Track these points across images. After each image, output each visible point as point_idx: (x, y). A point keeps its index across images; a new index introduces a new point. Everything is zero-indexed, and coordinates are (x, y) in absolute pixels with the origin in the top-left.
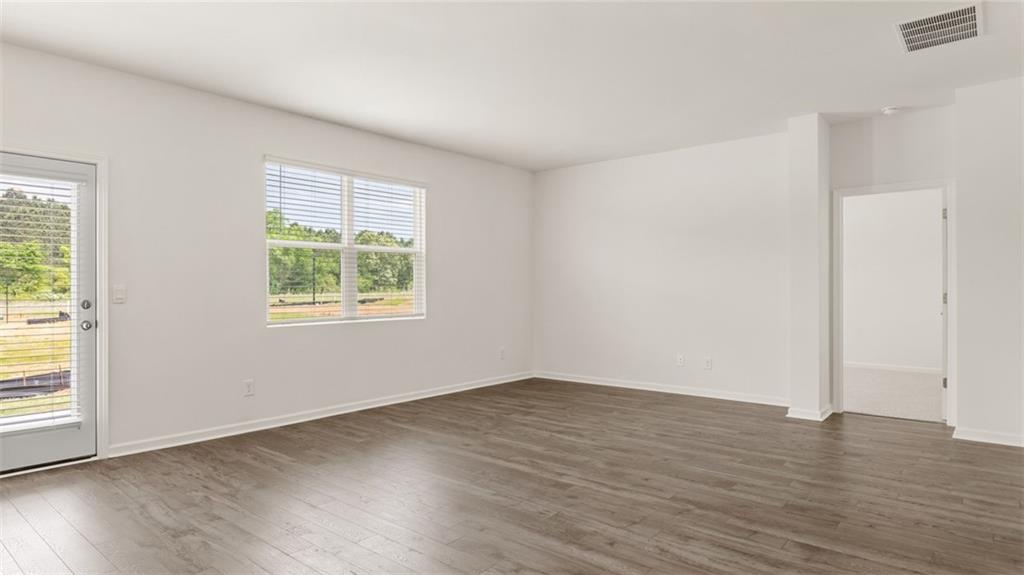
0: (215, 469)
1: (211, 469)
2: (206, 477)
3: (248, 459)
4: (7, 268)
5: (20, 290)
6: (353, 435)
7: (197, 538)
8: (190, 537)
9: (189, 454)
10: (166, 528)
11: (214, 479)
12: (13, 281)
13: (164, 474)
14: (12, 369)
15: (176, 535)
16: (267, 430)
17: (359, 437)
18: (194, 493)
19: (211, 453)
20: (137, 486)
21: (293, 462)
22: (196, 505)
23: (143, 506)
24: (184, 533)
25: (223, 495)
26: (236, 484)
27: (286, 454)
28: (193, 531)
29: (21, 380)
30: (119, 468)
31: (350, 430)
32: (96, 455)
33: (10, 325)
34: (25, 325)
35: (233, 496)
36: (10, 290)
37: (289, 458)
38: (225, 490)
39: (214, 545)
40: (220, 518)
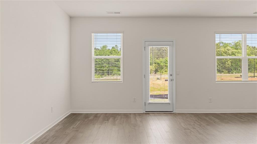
0: (198, 119)
1: (197, 119)
2: (196, 120)
3: (207, 119)
4: (161, 65)
5: (164, 71)
6: (242, 118)
7: (189, 131)
8: (188, 130)
9: (193, 115)
10: (183, 128)
11: (197, 121)
12: (162, 69)
13: (186, 118)
14: (161, 92)
15: (185, 129)
16: (215, 113)
17: (243, 119)
18: (191, 123)
19: (199, 116)
20: (179, 119)
21: (219, 121)
22: (191, 125)
23: (180, 123)
24: (187, 129)
25: (198, 125)
26: (202, 123)
27: (218, 119)
28: (189, 129)
29: (162, 95)
30: (177, 115)
31: (242, 117)
32: (173, 111)
33: (162, 81)
34: (165, 81)
35: (200, 125)
36: (162, 72)
37: (218, 120)
38: (199, 124)
39: (192, 133)
40: (195, 129)
